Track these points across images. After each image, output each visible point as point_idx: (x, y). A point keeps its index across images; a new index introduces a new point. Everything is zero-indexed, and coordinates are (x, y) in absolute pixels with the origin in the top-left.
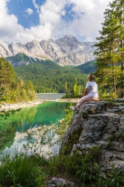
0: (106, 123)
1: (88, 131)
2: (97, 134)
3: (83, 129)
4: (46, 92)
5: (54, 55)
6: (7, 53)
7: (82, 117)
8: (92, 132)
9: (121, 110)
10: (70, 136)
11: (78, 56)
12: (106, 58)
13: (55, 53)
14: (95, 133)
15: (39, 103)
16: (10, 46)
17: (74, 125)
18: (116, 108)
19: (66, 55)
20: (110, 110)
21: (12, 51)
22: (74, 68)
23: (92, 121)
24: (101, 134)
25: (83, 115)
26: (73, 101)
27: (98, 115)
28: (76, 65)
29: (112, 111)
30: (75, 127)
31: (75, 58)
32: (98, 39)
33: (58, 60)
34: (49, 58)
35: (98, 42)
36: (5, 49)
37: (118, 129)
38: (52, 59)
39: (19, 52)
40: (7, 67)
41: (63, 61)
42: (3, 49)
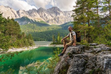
0: (87, 61)
1: (74, 67)
2: (81, 69)
3: (69, 65)
4: (41, 41)
5: (46, 18)
6: (16, 16)
7: (68, 56)
8: (77, 67)
9: (95, 51)
10: (59, 71)
11: (60, 19)
12: (80, 18)
13: (46, 17)
14: (79, 68)
15: (36, 47)
16: (18, 12)
17: (62, 62)
18: (91, 50)
19: (53, 18)
20: (87, 51)
21: (19, 15)
22: (58, 26)
23: (76, 59)
24: (84, 69)
25: (69, 55)
26: (58, 46)
27: (80, 55)
28: (59, 24)
29: (89, 51)
30: (64, 64)
31: (58, 20)
32: (74, 7)
33: (48, 21)
34: (43, 20)
35: (74, 9)
36: (14, 14)
37: (96, 65)
38: (44, 21)
39: (24, 16)
40: (16, 25)
41: (51, 22)
42: (13, 14)
